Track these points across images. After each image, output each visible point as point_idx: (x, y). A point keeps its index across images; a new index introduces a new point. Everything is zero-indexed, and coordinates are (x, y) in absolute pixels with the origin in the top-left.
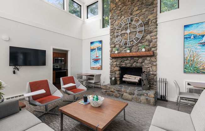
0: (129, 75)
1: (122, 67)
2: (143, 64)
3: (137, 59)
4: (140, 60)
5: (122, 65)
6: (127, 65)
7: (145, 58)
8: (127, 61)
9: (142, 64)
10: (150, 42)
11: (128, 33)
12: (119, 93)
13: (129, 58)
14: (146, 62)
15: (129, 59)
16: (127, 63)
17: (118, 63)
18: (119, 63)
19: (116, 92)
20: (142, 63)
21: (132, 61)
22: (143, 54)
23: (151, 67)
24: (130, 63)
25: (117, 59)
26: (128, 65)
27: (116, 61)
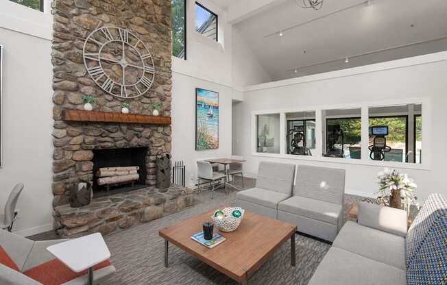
0: (110, 169)
1: (100, 148)
2: (153, 139)
3: (141, 129)
4: (147, 132)
5: (103, 144)
6: (117, 143)
7: (155, 128)
8: (116, 134)
9: (151, 139)
10: (162, 99)
11: (124, 67)
12: (132, 215)
13: (122, 127)
14: (157, 135)
15: (124, 128)
16: (117, 139)
17: (89, 139)
18: (92, 139)
19: (125, 215)
20: (150, 137)
21: (130, 133)
22: (157, 121)
23: (164, 145)
24: (124, 138)
25: (84, 127)
26: (121, 144)
27: (81, 134)
